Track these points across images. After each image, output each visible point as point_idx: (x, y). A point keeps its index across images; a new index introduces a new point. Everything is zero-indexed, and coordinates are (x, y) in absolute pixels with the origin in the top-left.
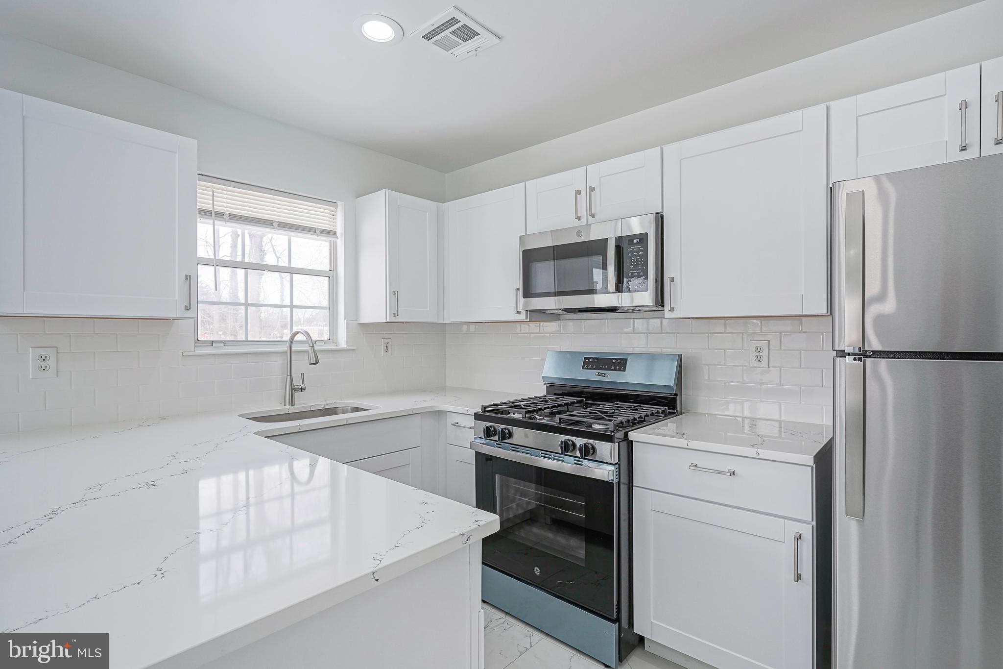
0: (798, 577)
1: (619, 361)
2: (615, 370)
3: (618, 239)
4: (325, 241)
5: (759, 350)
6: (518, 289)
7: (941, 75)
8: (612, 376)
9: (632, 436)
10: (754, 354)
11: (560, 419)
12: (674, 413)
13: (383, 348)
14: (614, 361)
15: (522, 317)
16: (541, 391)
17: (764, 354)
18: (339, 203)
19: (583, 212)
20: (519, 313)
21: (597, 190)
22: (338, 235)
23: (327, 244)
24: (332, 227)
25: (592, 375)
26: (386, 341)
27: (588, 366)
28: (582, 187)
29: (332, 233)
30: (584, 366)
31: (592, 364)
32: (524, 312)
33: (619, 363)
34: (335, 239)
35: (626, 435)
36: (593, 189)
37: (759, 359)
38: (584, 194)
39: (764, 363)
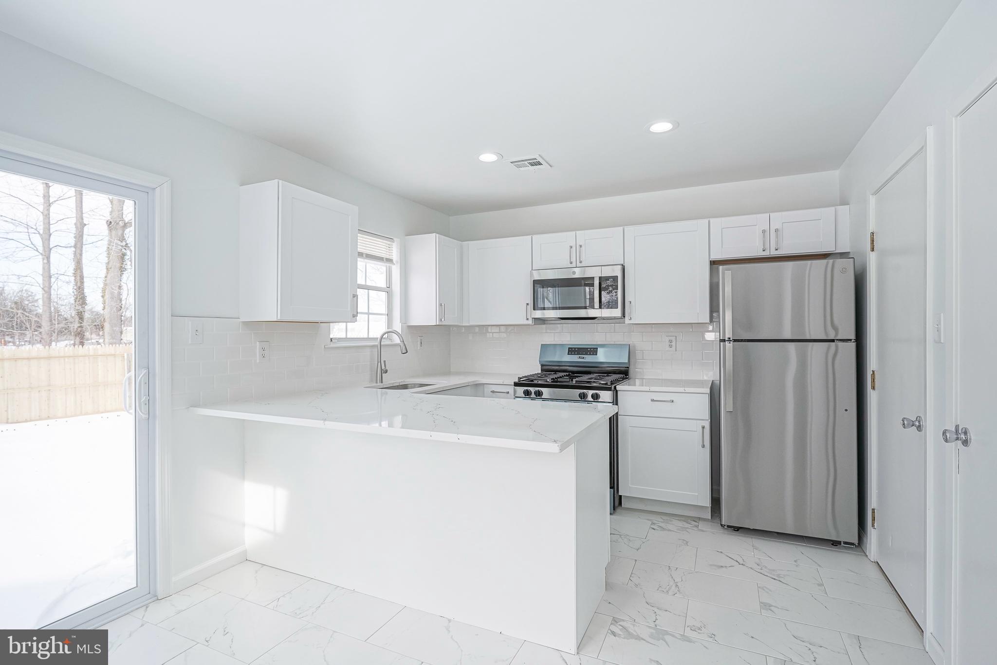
0: (703, 446)
1: (592, 349)
2: (590, 354)
3: (600, 278)
4: (383, 266)
5: (671, 341)
6: (528, 304)
7: (755, 216)
8: (589, 359)
9: (618, 388)
10: (668, 343)
11: (576, 381)
12: (627, 378)
13: (419, 343)
14: (589, 349)
15: (530, 322)
16: (538, 370)
17: (673, 344)
18: (395, 239)
19: (573, 260)
20: (527, 319)
21: (583, 248)
22: (394, 262)
23: (384, 268)
24: (388, 256)
25: (575, 358)
26: (421, 338)
27: (571, 353)
28: (573, 244)
29: (389, 260)
30: (568, 353)
31: (575, 351)
32: (530, 319)
33: (593, 351)
34: (390, 265)
35: (615, 387)
36: (581, 246)
37: (671, 346)
38: (574, 248)
39: (674, 348)
